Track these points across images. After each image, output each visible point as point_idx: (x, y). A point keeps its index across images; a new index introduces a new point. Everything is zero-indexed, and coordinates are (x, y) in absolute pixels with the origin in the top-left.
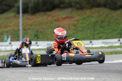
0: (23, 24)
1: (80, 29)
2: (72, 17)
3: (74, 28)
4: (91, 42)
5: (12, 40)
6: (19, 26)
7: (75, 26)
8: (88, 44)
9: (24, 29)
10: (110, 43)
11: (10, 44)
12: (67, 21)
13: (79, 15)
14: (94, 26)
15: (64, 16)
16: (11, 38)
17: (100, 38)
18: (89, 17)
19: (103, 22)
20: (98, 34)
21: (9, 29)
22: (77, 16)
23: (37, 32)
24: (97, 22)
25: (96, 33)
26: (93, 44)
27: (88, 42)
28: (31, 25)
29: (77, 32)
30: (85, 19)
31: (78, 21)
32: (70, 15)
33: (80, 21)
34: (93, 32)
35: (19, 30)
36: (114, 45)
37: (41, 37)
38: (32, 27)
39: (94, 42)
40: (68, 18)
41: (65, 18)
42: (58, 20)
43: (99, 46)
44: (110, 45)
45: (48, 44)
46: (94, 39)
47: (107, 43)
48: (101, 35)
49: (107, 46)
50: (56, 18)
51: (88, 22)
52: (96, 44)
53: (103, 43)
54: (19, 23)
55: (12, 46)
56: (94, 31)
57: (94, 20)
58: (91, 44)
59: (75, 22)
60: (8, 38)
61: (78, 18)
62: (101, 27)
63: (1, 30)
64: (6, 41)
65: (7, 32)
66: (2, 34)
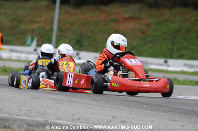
0: (59, 21)
1: (151, 39)
2: (140, 19)
3: (141, 35)
4: (166, 62)
5: (38, 45)
6: (52, 23)
7: (144, 33)
8: (160, 65)
9: (60, 30)
10: (197, 66)
11: (35, 50)
12: (131, 24)
13: (151, 16)
14: (174, 37)
15: (126, 15)
16: (38, 41)
17: (181, 57)
18: (167, 20)
19: (189, 31)
20: (179, 49)
21: (36, 26)
22: (149, 17)
23: (81, 35)
24: (179, 30)
25: (175, 48)
26: (168, 66)
27: (161, 61)
28: (72, 24)
29: (145, 44)
30: (160, 23)
31: (149, 25)
32: (137, 15)
33: (153, 27)
34: (170, 46)
35: (52, 30)
37: (86, 44)
38: (74, 28)
39: (170, 61)
40: (133, 18)
41: (128, 19)
42: (116, 21)
43: (178, 69)
44: (197, 70)
46: (172, 57)
47: (192, 66)
48: (184, 52)
49: (191, 70)
50: (113, 17)
51: (165, 29)
52: (173, 66)
53: (185, 65)
54: (53, 18)
56: (173, 45)
57: (175, 26)
58: (166, 64)
59: (144, 28)
60: (32, 40)
61: (149, 20)
62: (184, 39)
63: (23, 27)
64: (30, 45)
65: (33, 31)
66: (24, 33)
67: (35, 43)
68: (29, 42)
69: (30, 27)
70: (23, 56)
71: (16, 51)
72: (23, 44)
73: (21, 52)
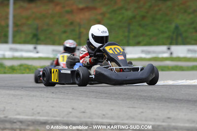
0: (14, 17)
2: (94, 8)
6: (7, 18)
7: (99, 22)
9: (15, 25)
10: (154, 52)
12: (87, 15)
13: (106, 5)
14: (129, 24)
15: (81, 6)
17: (138, 44)
18: (122, 8)
19: (143, 17)
20: (135, 36)
22: (103, 7)
23: (37, 29)
24: (134, 17)
25: (132, 35)
28: (27, 19)
30: (114, 11)
31: (103, 14)
32: (91, 5)
33: (108, 15)
34: (126, 34)
35: (8, 26)
36: (161, 56)
37: (42, 38)
38: (29, 22)
39: (128, 49)
40: (87, 9)
41: (82, 9)
42: (71, 12)
43: (136, 56)
44: (154, 55)
45: (54, 51)
46: (129, 45)
47: (149, 52)
48: (141, 39)
49: (148, 56)
50: (68, 9)
51: (120, 18)
52: (131, 53)
53: (143, 52)
54: (8, 14)
56: (129, 32)
57: (129, 14)
59: (99, 17)
61: (104, 9)
62: (140, 25)
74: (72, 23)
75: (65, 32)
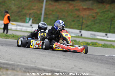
0: (45, 9)
1: (98, 21)
2: (92, 9)
3: (92, 19)
4: (106, 35)
5: (33, 23)
6: (42, 10)
7: (94, 18)
8: (103, 36)
9: (46, 14)
11: (31, 25)
13: (99, 8)
14: (112, 21)
15: (84, 7)
16: (33, 20)
18: (108, 11)
20: (114, 28)
21: (32, 11)
23: (58, 18)
25: (112, 27)
26: (108, 37)
27: (104, 34)
28: (53, 11)
29: (95, 24)
30: (104, 12)
31: (97, 13)
32: (91, 7)
33: (100, 14)
34: (109, 26)
35: (41, 14)
38: (54, 13)
39: (109, 35)
40: (88, 9)
41: (85, 9)
42: (78, 10)
46: (110, 32)
50: (77, 8)
51: (107, 16)
52: (111, 37)
54: (42, 7)
55: (32, 28)
56: (111, 25)
57: (112, 14)
58: (106, 36)
59: (94, 14)
61: (98, 10)
63: (24, 11)
64: (28, 22)
65: (30, 14)
66: (25, 15)
67: (31, 21)
68: (28, 21)
69: (28, 12)
70: (24, 29)
71: (20, 26)
72: (24, 21)
73: (23, 26)
74: (78, 16)
75: (74, 21)
